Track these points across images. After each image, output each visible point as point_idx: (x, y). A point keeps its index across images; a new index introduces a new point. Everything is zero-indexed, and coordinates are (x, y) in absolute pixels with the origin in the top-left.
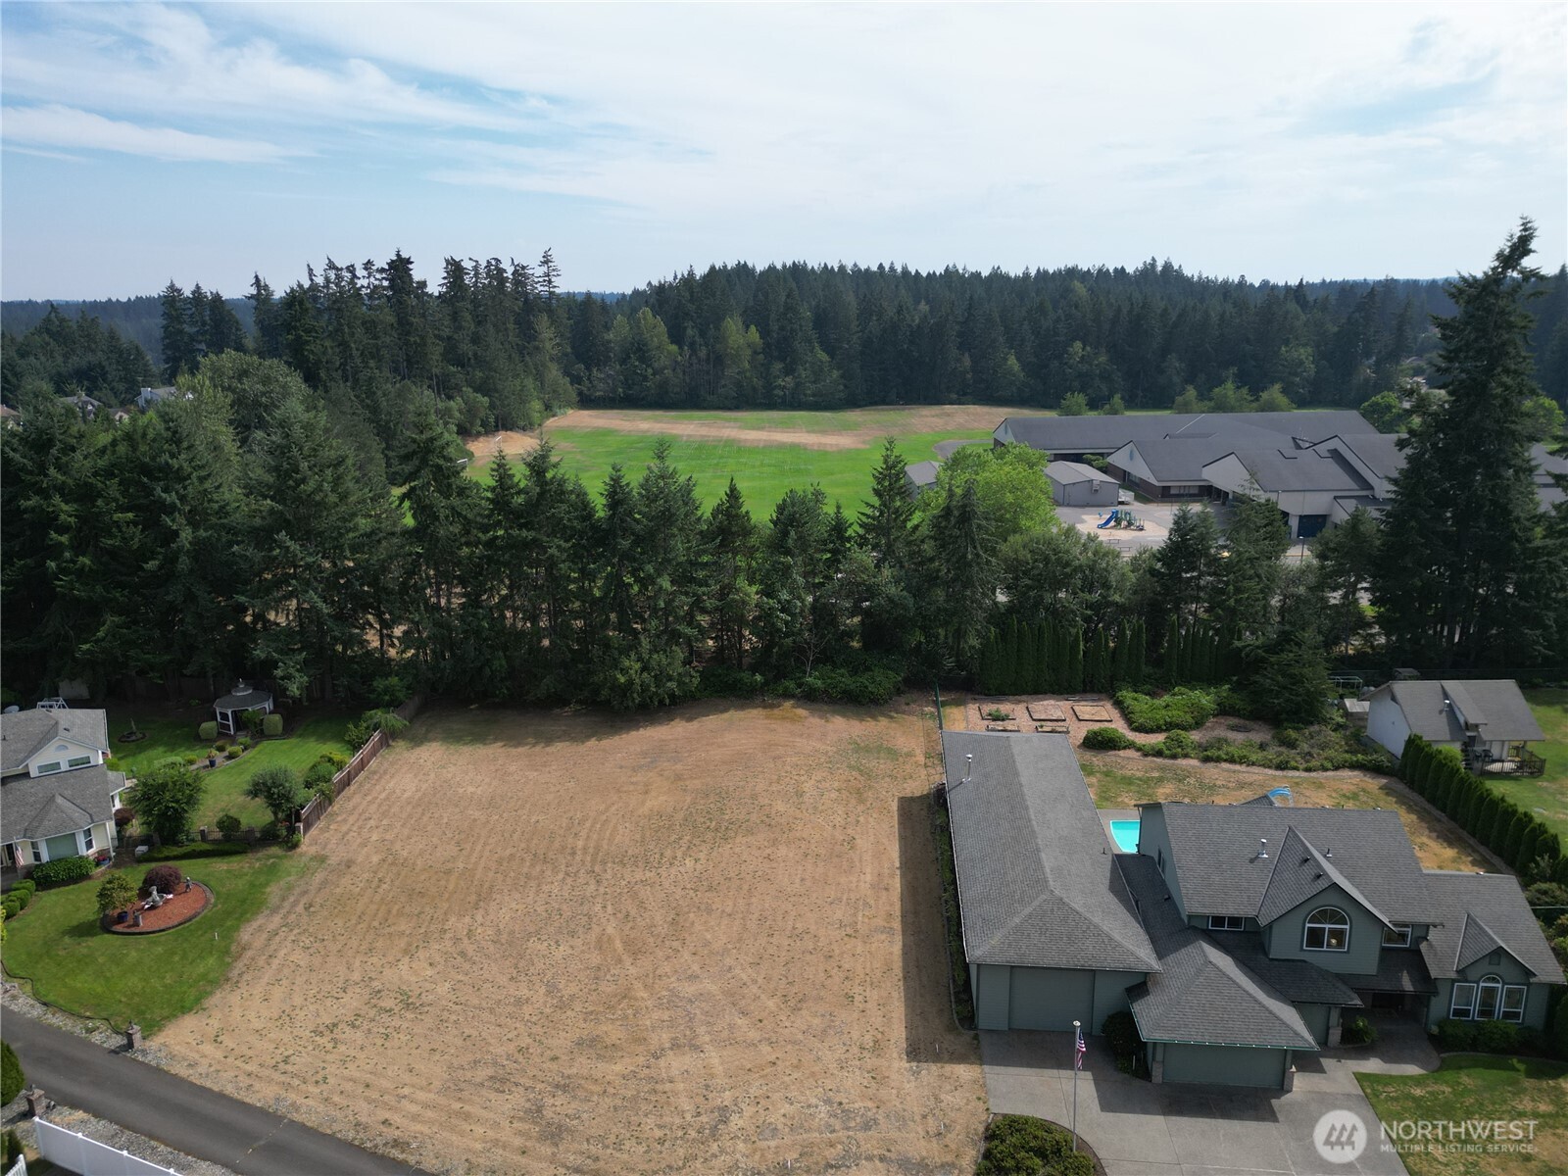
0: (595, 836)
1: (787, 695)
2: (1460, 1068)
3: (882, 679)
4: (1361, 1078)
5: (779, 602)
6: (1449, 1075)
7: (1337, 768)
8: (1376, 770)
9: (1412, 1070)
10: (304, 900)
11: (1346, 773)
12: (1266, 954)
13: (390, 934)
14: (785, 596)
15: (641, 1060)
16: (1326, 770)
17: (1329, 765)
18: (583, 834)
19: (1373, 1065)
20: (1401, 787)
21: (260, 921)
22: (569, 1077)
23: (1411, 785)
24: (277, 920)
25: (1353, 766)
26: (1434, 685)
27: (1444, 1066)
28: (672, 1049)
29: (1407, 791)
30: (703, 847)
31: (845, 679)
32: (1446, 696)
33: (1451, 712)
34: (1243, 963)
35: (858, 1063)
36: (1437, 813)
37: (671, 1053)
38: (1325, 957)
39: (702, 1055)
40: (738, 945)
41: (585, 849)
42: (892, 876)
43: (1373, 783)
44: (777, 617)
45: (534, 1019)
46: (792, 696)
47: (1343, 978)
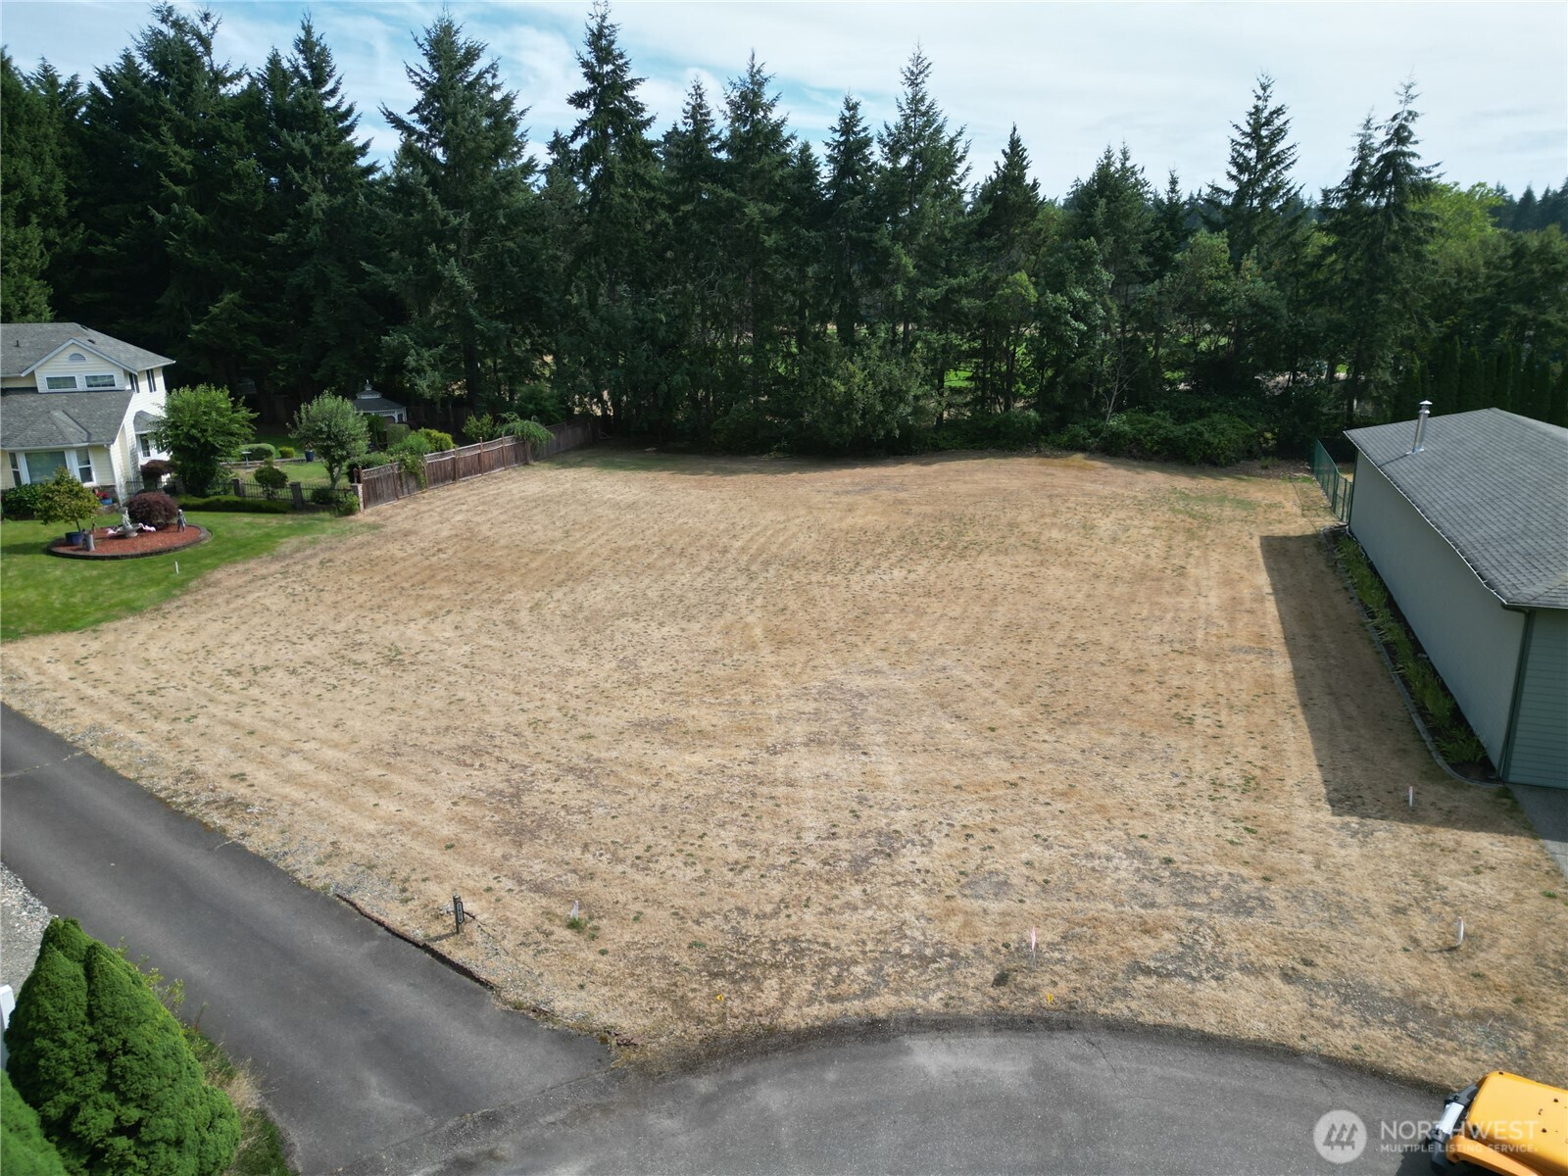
0: (762, 540)
1: (1074, 446)
3: (1224, 428)
5: (1072, 300)
10: (327, 555)
13: (419, 596)
14: (1080, 293)
15: (744, 753)
18: (746, 537)
21: (252, 564)
22: (598, 761)
24: (276, 567)
28: (806, 745)
30: (925, 562)
31: (1165, 424)
35: (1209, 804)
37: (803, 750)
39: (863, 757)
40: (963, 648)
41: (743, 550)
42: (1261, 599)
44: (1067, 324)
45: (578, 692)
46: (1083, 449)
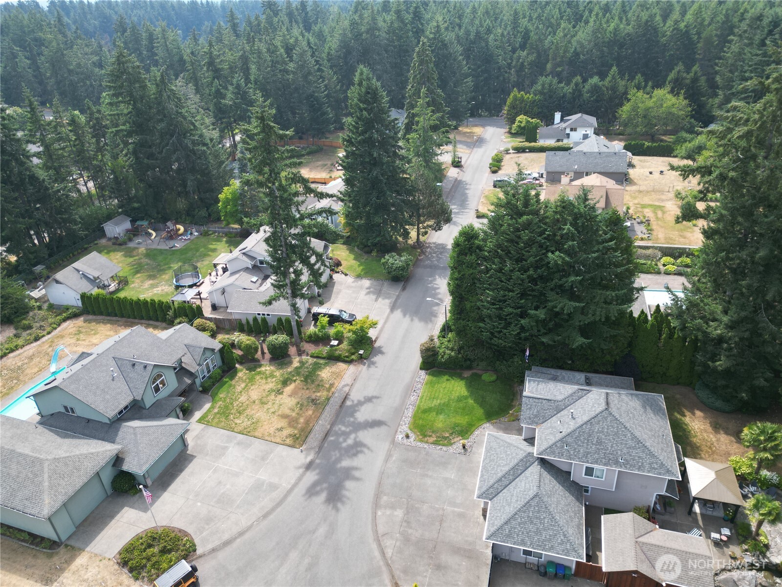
2: (217, 394)
4: (200, 421)
6: (217, 398)
7: (59, 325)
8: (75, 316)
9: (207, 406)
11: (64, 325)
12: (145, 409)
16: (55, 329)
17: (55, 326)
19: (198, 415)
20: (90, 317)
23: (94, 314)
25: (65, 320)
26: (69, 268)
27: (213, 397)
29: (94, 317)
32: (78, 271)
33: (85, 276)
34: (141, 418)
36: (114, 318)
38: (164, 393)
43: (80, 321)
47: (171, 395)
